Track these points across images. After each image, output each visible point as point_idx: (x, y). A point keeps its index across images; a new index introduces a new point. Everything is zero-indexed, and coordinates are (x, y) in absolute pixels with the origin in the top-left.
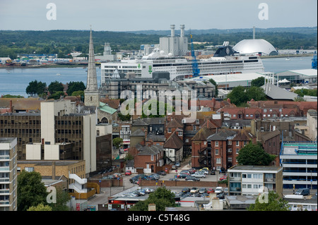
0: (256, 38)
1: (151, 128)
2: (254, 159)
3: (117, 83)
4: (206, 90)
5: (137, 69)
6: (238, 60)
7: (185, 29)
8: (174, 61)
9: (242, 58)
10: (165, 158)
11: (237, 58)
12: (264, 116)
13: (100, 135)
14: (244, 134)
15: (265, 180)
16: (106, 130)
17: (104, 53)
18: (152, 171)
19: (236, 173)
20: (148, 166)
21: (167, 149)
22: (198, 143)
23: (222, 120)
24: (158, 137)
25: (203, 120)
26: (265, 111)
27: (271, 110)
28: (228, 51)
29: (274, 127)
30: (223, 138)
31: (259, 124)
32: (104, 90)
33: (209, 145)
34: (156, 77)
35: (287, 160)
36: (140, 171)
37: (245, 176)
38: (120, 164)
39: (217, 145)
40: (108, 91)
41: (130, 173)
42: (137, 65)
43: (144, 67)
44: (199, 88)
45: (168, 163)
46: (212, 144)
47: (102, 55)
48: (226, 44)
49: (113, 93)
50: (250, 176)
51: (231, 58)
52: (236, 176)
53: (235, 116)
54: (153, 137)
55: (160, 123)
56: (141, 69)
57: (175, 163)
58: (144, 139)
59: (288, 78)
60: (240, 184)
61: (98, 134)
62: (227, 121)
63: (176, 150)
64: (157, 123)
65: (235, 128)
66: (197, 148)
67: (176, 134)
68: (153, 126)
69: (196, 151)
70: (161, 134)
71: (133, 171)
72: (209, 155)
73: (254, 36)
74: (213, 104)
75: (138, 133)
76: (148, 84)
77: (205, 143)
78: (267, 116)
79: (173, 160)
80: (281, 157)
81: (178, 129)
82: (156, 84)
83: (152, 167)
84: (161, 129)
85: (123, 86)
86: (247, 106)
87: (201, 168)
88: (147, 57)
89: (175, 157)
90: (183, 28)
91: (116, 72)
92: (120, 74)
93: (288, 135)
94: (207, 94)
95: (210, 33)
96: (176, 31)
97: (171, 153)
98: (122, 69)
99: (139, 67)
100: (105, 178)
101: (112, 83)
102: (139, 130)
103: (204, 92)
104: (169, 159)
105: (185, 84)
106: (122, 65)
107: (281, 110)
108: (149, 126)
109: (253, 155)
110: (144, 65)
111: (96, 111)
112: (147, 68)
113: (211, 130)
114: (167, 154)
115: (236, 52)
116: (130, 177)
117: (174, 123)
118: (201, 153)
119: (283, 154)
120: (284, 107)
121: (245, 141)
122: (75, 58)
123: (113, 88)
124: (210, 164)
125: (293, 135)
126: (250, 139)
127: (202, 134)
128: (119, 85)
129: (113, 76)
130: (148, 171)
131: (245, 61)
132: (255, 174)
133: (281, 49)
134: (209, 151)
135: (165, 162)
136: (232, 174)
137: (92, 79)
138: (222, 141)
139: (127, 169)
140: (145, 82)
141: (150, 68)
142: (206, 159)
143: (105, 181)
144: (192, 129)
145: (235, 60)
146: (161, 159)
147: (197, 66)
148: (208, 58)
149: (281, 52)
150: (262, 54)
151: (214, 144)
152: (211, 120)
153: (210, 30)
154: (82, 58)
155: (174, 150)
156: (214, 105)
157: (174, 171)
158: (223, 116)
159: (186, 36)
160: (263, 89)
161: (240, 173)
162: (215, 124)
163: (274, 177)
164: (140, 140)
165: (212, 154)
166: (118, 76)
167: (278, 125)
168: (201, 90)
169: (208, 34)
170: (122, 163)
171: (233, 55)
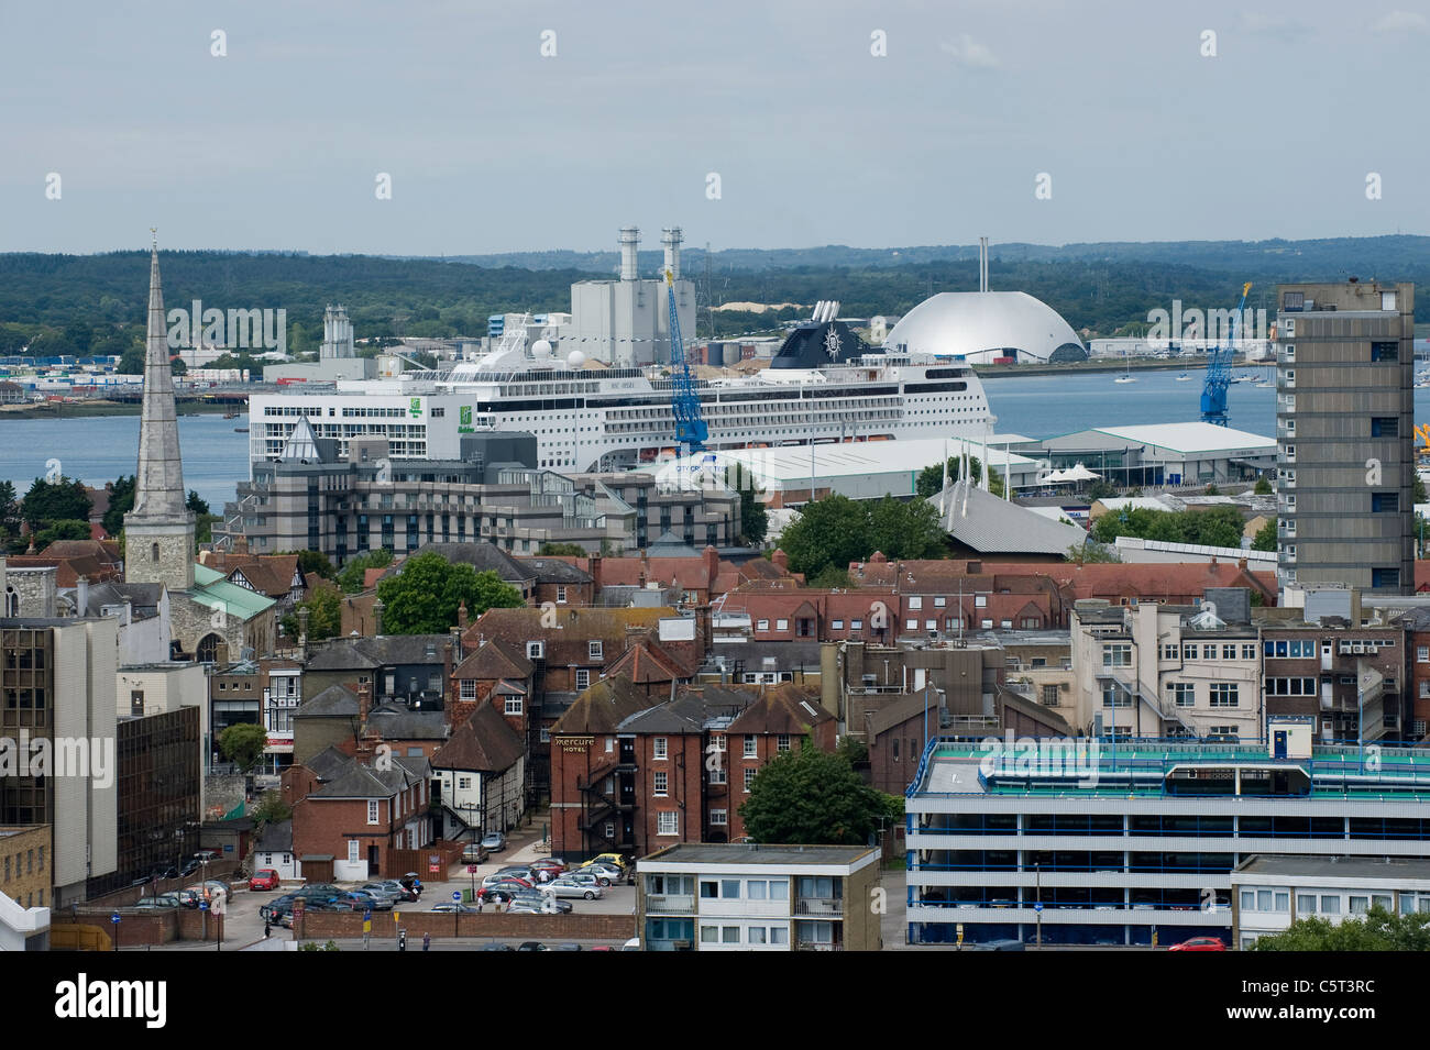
0: (996, 286)
1: (390, 682)
2: (813, 815)
3: (303, 484)
4: (697, 513)
5: (408, 420)
6: (878, 383)
7: (682, 246)
8: (595, 387)
9: (894, 376)
10: (437, 814)
11: (873, 374)
12: (912, 625)
13: (147, 713)
14: (778, 704)
15: (798, 906)
16: (173, 691)
17: (325, 350)
18: (373, 870)
19: (674, 879)
20: (354, 847)
21: (446, 776)
22: (576, 745)
23: (704, 645)
24: (419, 717)
25: (619, 644)
26: (915, 603)
27: (940, 602)
28: (833, 341)
29: (920, 676)
30: (690, 724)
31: (855, 660)
32: (247, 514)
33: (626, 756)
34: (477, 456)
35: (943, 817)
36: (320, 871)
37: (711, 890)
38: (236, 842)
39: (660, 755)
40: (263, 516)
41: (274, 881)
42: (405, 403)
43: (437, 413)
44: (666, 506)
45: (449, 832)
46: (637, 748)
47: (316, 359)
48: (825, 310)
49: (285, 525)
50: (732, 891)
51: (847, 375)
52: (674, 890)
53: (782, 625)
54: (394, 716)
55: (431, 657)
56: (422, 420)
57: (478, 834)
58: (356, 730)
59: (1090, 460)
60: (690, 923)
61: (138, 709)
62: (726, 650)
63: (488, 777)
64: (417, 659)
65: (759, 676)
66: (576, 768)
67: (495, 708)
68: (400, 671)
69: (571, 783)
70: (433, 705)
71: (287, 870)
72: (628, 798)
73: (984, 275)
74: (705, 572)
75: (328, 702)
76: (441, 485)
77: (610, 746)
78: (922, 625)
79: (475, 820)
80: (913, 806)
81: (503, 686)
82: (475, 487)
83: (371, 854)
84: (436, 684)
85: (328, 495)
86: (843, 583)
87: (591, 854)
88: (472, 369)
89: (483, 809)
90: (675, 243)
91: (303, 433)
92: (318, 444)
93: (979, 709)
94: (700, 532)
95: (813, 262)
96: (641, 256)
97: (464, 792)
98: (339, 419)
99: (416, 411)
100: (148, 905)
101: (284, 483)
102: (334, 690)
103: (689, 520)
104: (456, 820)
105: (600, 489)
106: (339, 403)
107: (981, 602)
108: (380, 674)
109: (809, 797)
110: (438, 402)
111: (164, 605)
112: (452, 419)
113: (650, 689)
114: (446, 793)
115: (868, 349)
116: (266, 899)
117: (487, 659)
118: (592, 791)
119: (923, 793)
120: (998, 586)
121: (784, 737)
122: (194, 375)
123: (284, 504)
124: (629, 838)
125: (997, 711)
126: (807, 728)
127: (596, 707)
128: (313, 492)
129: (288, 452)
130: (352, 869)
131: (910, 389)
132: (754, 880)
133: (1107, 333)
134: (627, 780)
135: (438, 830)
136: (658, 881)
137: (158, 467)
138: (684, 736)
139: (260, 862)
140: (429, 477)
141: (466, 417)
142: (612, 815)
143: (144, 916)
144: (570, 686)
145: (863, 382)
146: (417, 815)
147: (694, 409)
148: (747, 372)
149: (1102, 347)
150: (1021, 357)
151: (648, 752)
152: (653, 644)
153: (817, 252)
154: (225, 374)
155: (475, 778)
156: (713, 577)
157: (464, 872)
158: (705, 630)
159: (685, 275)
160: (933, 510)
161: (690, 879)
162: (670, 664)
163: (837, 894)
164: (336, 734)
165: (639, 792)
166: (311, 453)
167: (938, 666)
168: (677, 514)
169: (802, 270)
170: (244, 834)
171: (858, 362)
